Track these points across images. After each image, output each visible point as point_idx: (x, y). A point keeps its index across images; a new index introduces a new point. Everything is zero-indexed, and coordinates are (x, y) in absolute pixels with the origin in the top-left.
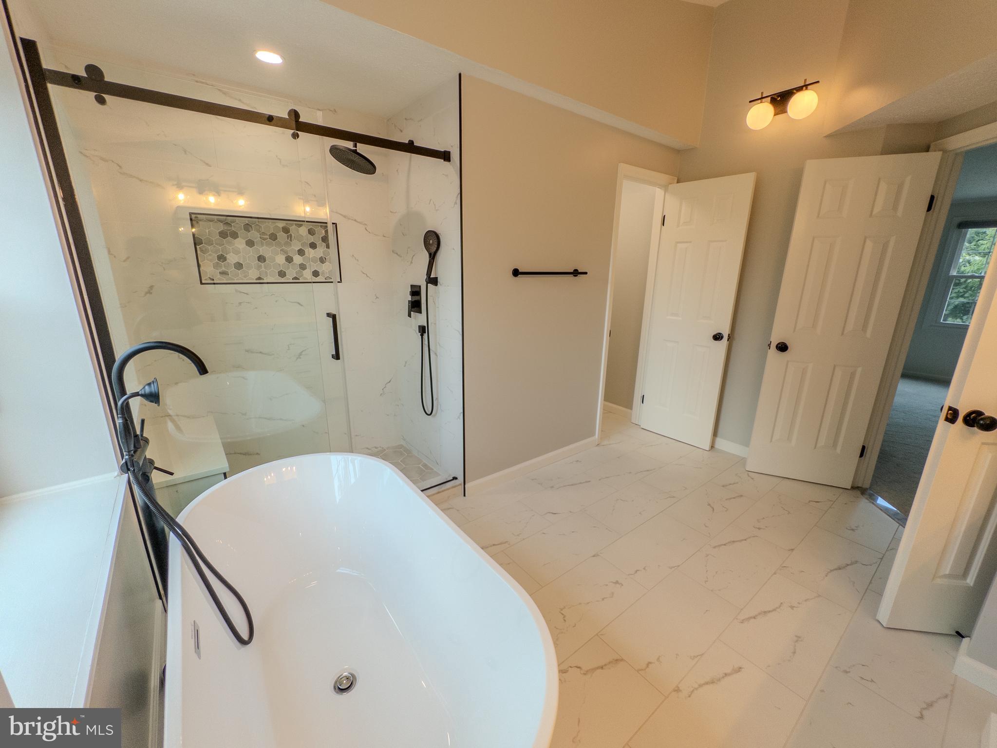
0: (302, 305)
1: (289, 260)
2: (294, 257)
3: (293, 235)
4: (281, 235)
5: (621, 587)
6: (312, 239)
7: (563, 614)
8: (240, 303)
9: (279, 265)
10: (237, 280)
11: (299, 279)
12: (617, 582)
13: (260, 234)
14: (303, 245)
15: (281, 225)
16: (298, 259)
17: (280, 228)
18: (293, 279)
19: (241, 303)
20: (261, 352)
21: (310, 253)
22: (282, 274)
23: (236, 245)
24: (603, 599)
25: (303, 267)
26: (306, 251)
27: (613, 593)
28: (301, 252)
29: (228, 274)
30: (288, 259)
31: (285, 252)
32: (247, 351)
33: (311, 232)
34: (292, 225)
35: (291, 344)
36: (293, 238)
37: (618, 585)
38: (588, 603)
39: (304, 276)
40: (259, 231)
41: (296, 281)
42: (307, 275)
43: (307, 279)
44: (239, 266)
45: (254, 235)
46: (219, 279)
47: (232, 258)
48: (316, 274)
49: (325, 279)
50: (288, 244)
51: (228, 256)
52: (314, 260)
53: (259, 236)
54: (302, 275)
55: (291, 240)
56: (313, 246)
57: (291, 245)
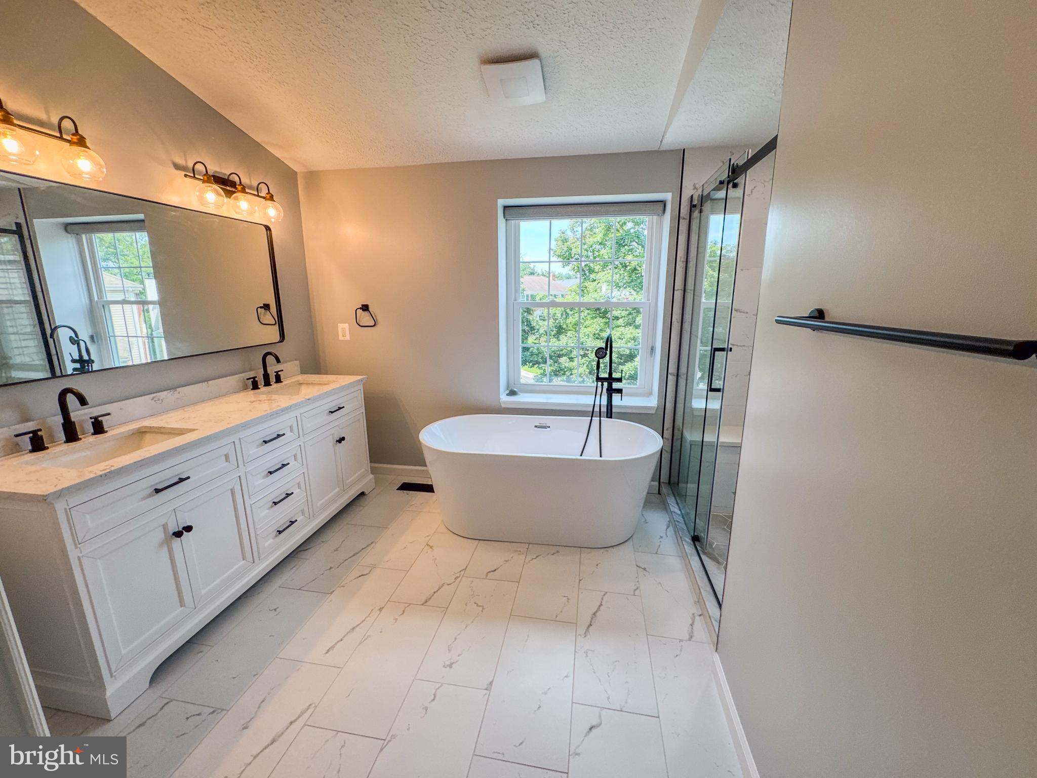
5: (445, 663)
7: (480, 606)
12: (450, 666)
24: (456, 639)
27: (450, 650)
37: (448, 663)
38: (466, 627)
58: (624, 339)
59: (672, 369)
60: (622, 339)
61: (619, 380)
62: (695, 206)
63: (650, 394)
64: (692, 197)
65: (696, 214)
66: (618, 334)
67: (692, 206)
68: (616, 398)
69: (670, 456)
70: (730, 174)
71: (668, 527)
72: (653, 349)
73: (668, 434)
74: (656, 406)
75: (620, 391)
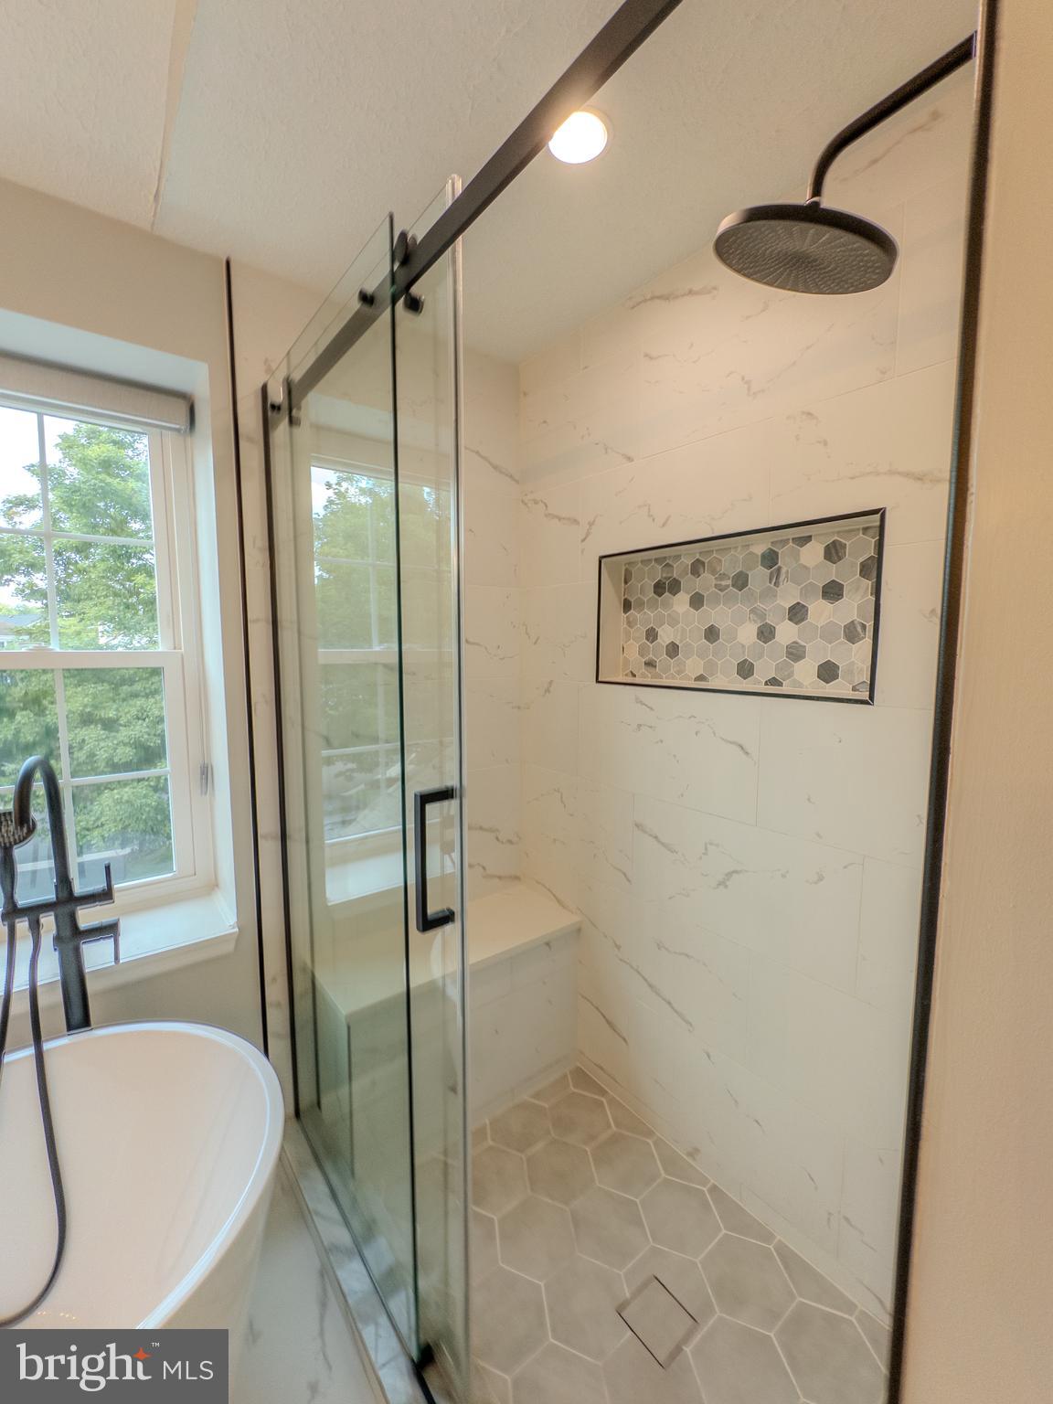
0: (747, 753)
1: (766, 633)
2: (777, 627)
3: (784, 570)
4: (759, 575)
6: (832, 572)
8: (639, 726)
9: (743, 646)
10: (666, 678)
11: (780, 684)
13: (716, 578)
14: (806, 591)
15: (760, 546)
16: (787, 632)
17: (757, 555)
18: (766, 684)
19: (641, 725)
20: (656, 837)
21: (821, 611)
22: (745, 670)
23: (675, 608)
25: (795, 653)
26: (811, 608)
28: (797, 613)
29: (655, 667)
30: (762, 632)
31: (762, 616)
32: (637, 825)
33: (833, 552)
34: (785, 542)
35: (711, 844)
36: (783, 576)
39: (796, 677)
40: (713, 572)
41: (774, 691)
42: (805, 676)
43: (801, 685)
44: (673, 650)
45: (706, 582)
46: (643, 676)
47: (666, 635)
48: (828, 672)
49: (854, 689)
50: (768, 594)
51: (660, 632)
52: (827, 634)
53: (714, 582)
54: (790, 675)
55: (777, 584)
56: (833, 591)
57: (775, 596)
58: (147, 720)
59: (268, 822)
60: (144, 720)
61: (106, 895)
62: (276, 408)
63: (213, 886)
64: (264, 389)
65: (281, 432)
66: (134, 711)
67: (269, 411)
68: (96, 955)
69: (289, 1045)
70: (395, 268)
71: (323, 1305)
72: (206, 773)
73: (280, 1045)
74: (237, 930)
75: (110, 930)
